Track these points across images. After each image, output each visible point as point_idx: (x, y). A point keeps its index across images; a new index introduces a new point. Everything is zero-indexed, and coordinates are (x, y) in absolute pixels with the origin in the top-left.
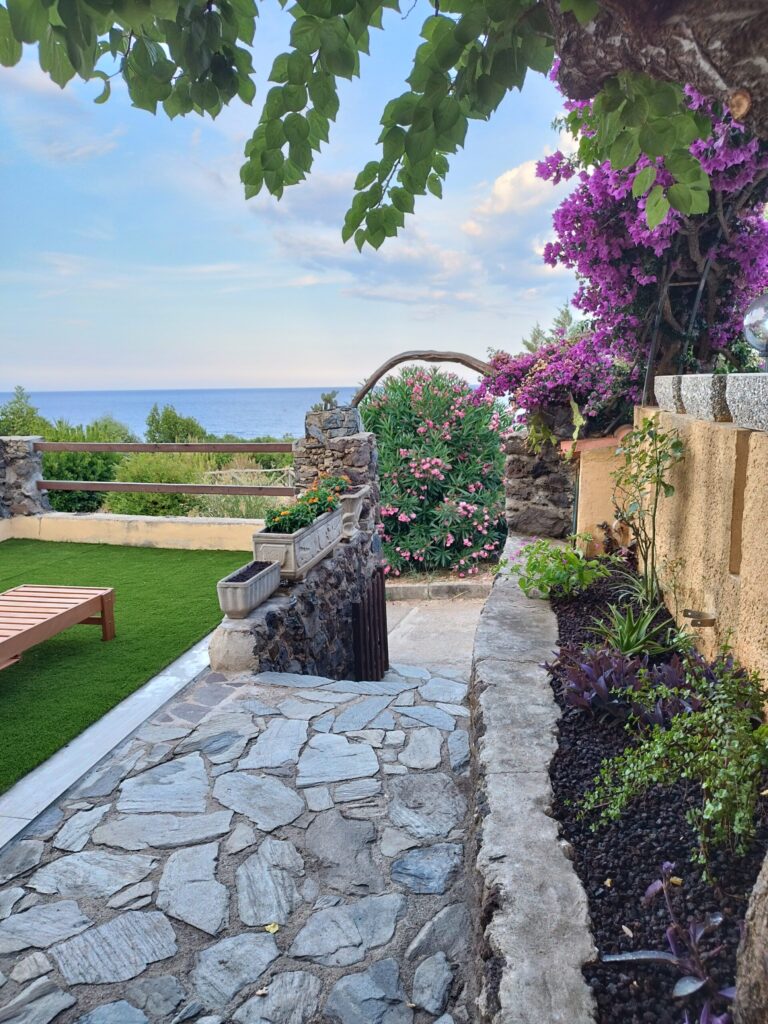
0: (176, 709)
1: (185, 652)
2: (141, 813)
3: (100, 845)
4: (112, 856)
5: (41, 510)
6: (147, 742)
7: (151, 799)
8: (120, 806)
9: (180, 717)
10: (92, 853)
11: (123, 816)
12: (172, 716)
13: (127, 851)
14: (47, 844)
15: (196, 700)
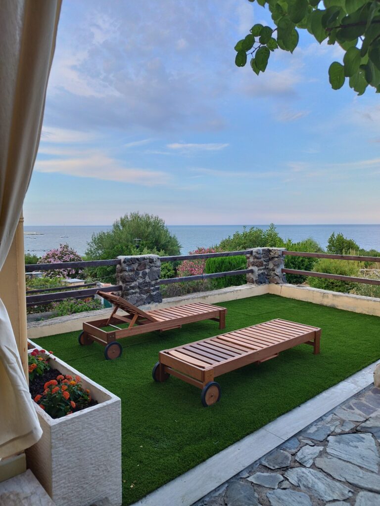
0: (356, 404)
1: (358, 371)
2: (340, 459)
3: (319, 468)
4: (326, 478)
5: (282, 282)
6: (341, 418)
7: (345, 452)
8: (328, 450)
9: (358, 409)
10: (316, 471)
11: (330, 457)
12: (354, 407)
13: (334, 479)
14: (293, 457)
15: (366, 401)
